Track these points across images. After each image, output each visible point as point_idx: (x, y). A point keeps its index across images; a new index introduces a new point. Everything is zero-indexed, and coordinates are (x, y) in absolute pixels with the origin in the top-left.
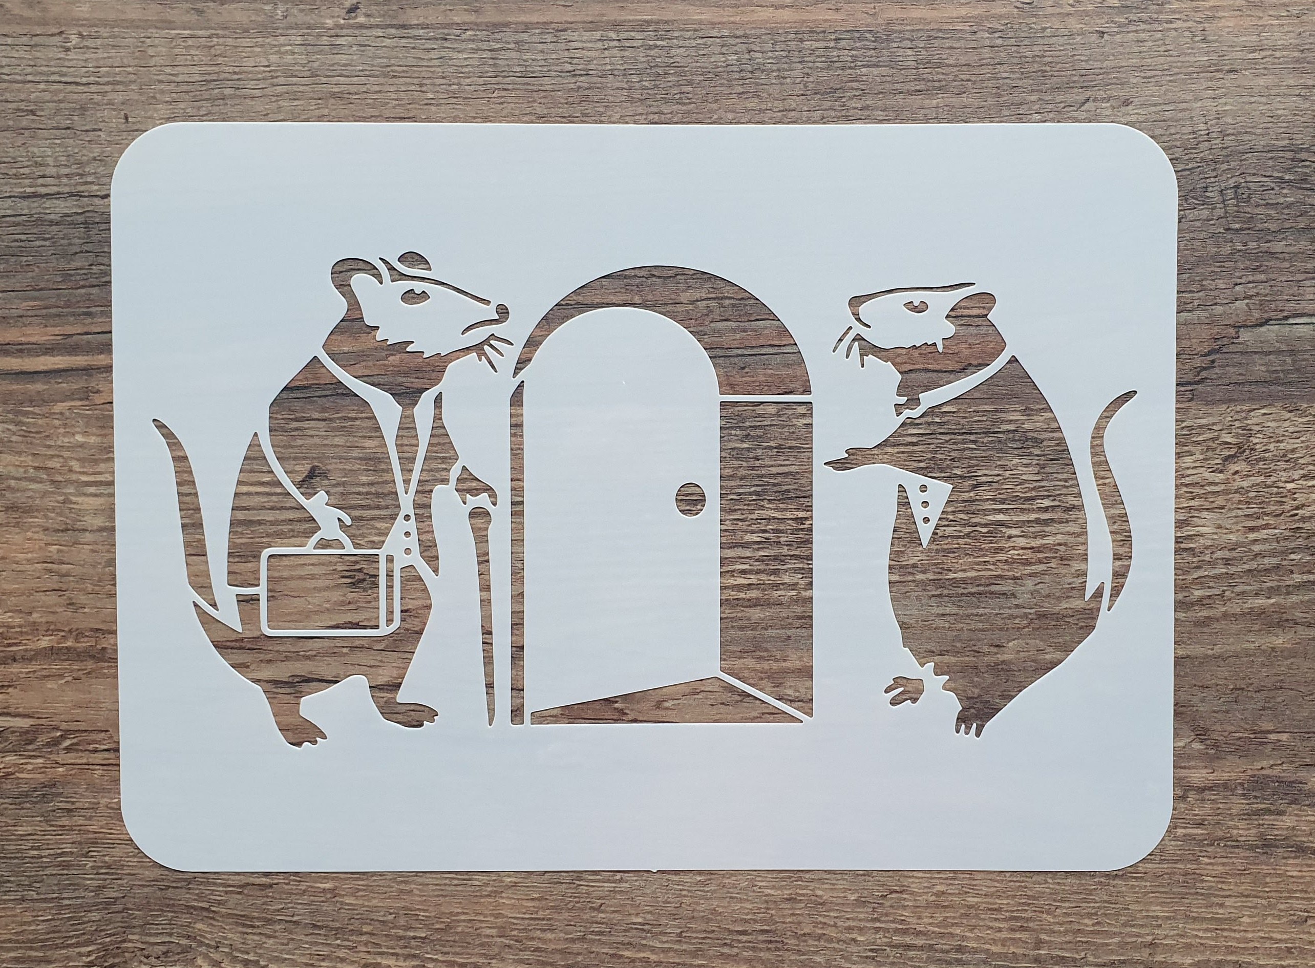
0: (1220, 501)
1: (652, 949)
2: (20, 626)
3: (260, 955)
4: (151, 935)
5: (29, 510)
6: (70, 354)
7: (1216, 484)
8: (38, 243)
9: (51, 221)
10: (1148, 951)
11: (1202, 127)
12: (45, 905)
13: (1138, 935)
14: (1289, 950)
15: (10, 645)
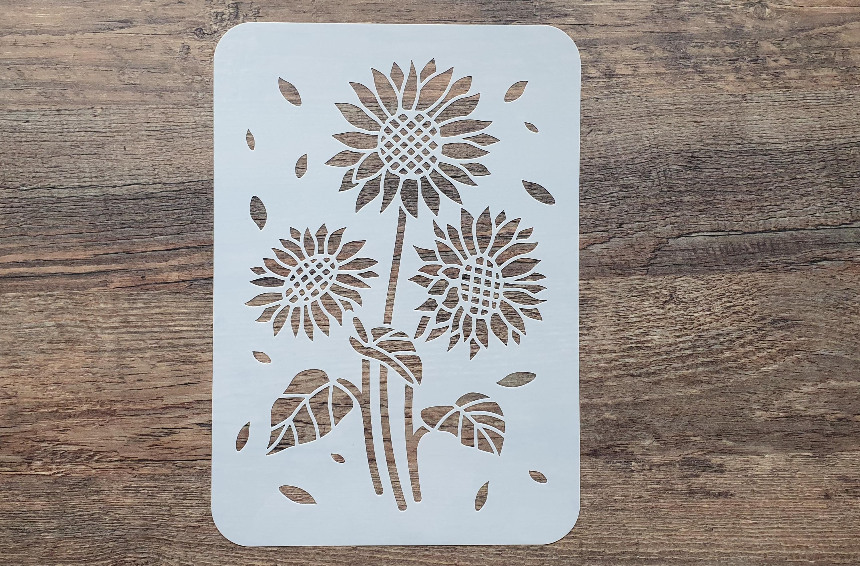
0: (662, 323)
1: (390, 553)
2: (73, 400)
3: (194, 562)
4: (139, 554)
5: (77, 342)
6: (97, 264)
7: (660, 315)
8: (81, 210)
9: (88, 199)
10: (635, 547)
11: (647, 142)
12: (85, 540)
13: (631, 539)
14: (705, 544)
15: (68, 409)
